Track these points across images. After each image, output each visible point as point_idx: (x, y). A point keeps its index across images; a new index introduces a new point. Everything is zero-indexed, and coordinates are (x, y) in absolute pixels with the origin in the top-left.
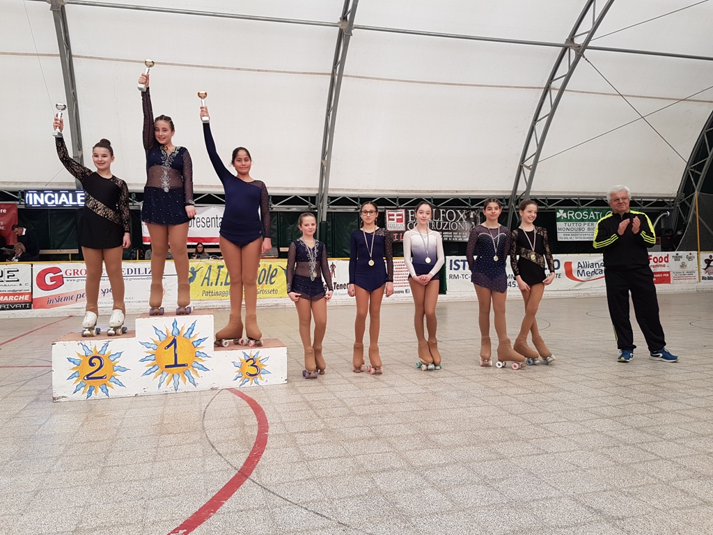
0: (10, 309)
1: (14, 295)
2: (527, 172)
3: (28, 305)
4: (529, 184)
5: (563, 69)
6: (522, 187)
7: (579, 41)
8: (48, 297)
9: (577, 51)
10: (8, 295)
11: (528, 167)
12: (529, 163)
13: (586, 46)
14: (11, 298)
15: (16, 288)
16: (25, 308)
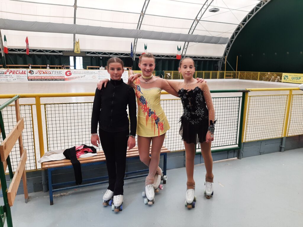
0: (60, 80)
1: (61, 77)
2: (185, 50)
3: (64, 80)
4: (185, 53)
5: (194, 25)
6: (184, 53)
7: (198, 19)
8: (68, 78)
9: (197, 22)
10: (59, 77)
11: (185, 48)
12: (186, 47)
13: (200, 20)
14: (60, 78)
15: (61, 75)
16: (63, 80)
